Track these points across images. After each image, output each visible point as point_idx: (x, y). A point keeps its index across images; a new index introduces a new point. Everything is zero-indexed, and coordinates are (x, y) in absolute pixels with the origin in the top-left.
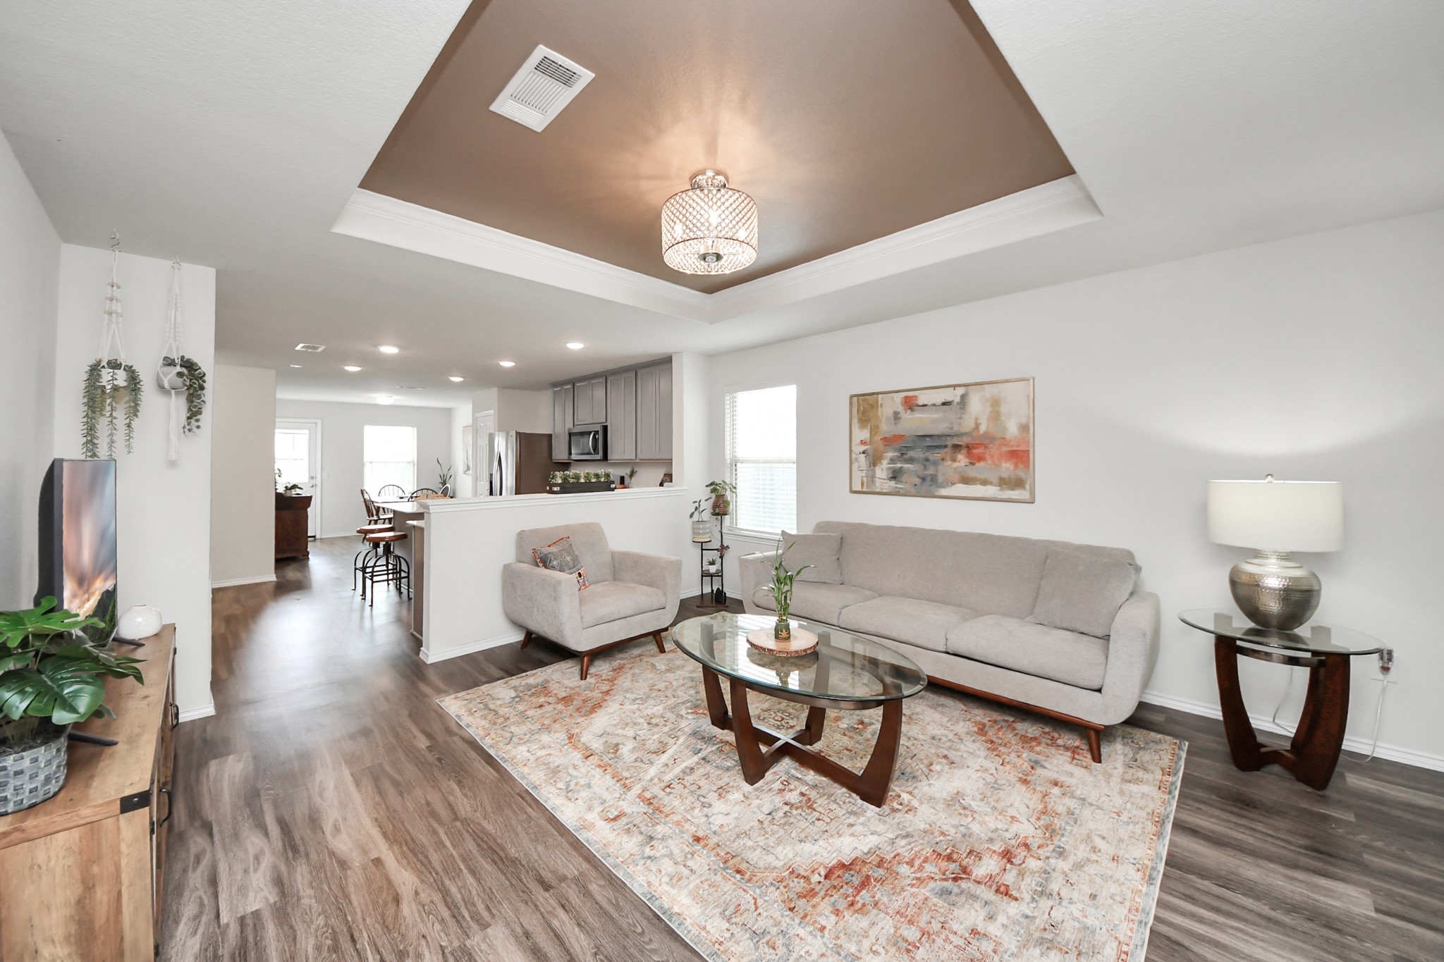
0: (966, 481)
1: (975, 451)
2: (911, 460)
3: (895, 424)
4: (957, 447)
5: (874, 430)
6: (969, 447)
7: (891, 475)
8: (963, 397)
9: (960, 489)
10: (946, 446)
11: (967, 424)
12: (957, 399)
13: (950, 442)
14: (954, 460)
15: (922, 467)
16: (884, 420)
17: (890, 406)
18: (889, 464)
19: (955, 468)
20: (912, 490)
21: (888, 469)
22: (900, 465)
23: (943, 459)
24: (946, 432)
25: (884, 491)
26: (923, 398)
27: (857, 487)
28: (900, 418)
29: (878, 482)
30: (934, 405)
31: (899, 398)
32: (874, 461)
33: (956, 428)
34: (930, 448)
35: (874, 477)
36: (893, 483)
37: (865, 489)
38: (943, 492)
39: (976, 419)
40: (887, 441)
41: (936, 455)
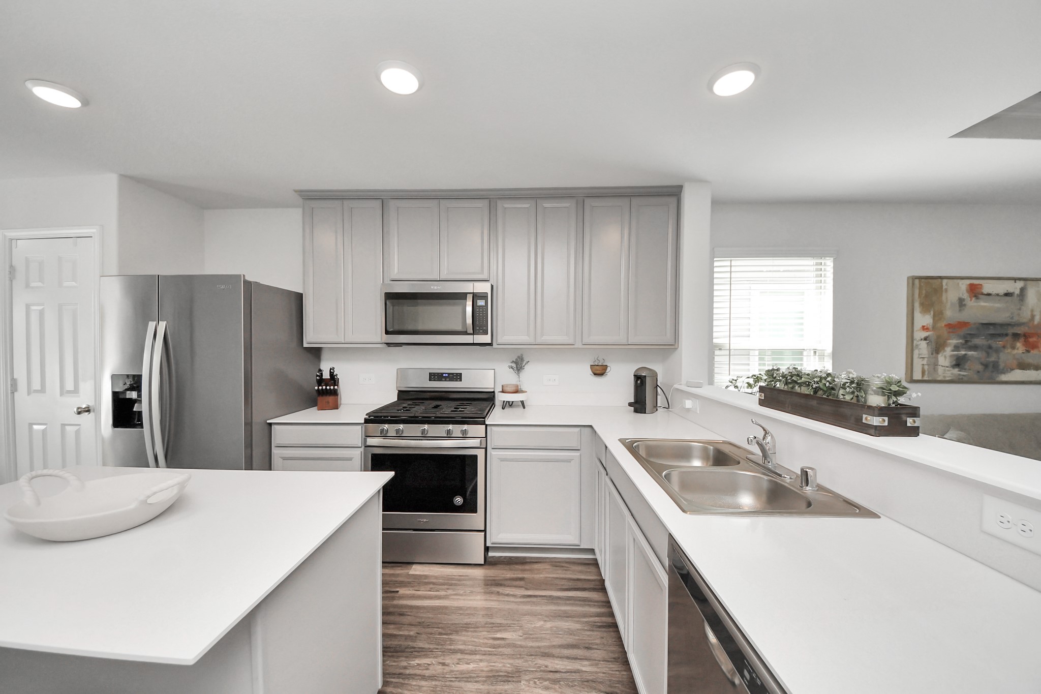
0: (1023, 366)
1: (1031, 340)
2: (975, 348)
3: (960, 310)
4: (1016, 336)
5: (938, 316)
6: (1026, 336)
7: (954, 363)
8: (1022, 290)
9: (1018, 375)
10: (1007, 335)
11: (1025, 315)
12: (1017, 292)
13: (1011, 331)
14: (1013, 348)
15: (984, 354)
16: (949, 305)
17: (954, 293)
18: (953, 351)
19: (1014, 355)
20: (975, 377)
21: (951, 356)
22: (963, 353)
23: (1004, 347)
24: (1008, 320)
25: (947, 379)
26: (988, 287)
27: (917, 376)
28: (965, 305)
29: (940, 370)
30: (998, 295)
31: (964, 285)
32: (937, 347)
33: (1016, 319)
34: (993, 336)
35: (936, 364)
36: (956, 371)
37: (926, 378)
38: (1004, 378)
39: (1032, 311)
40: (953, 328)
41: (999, 343)
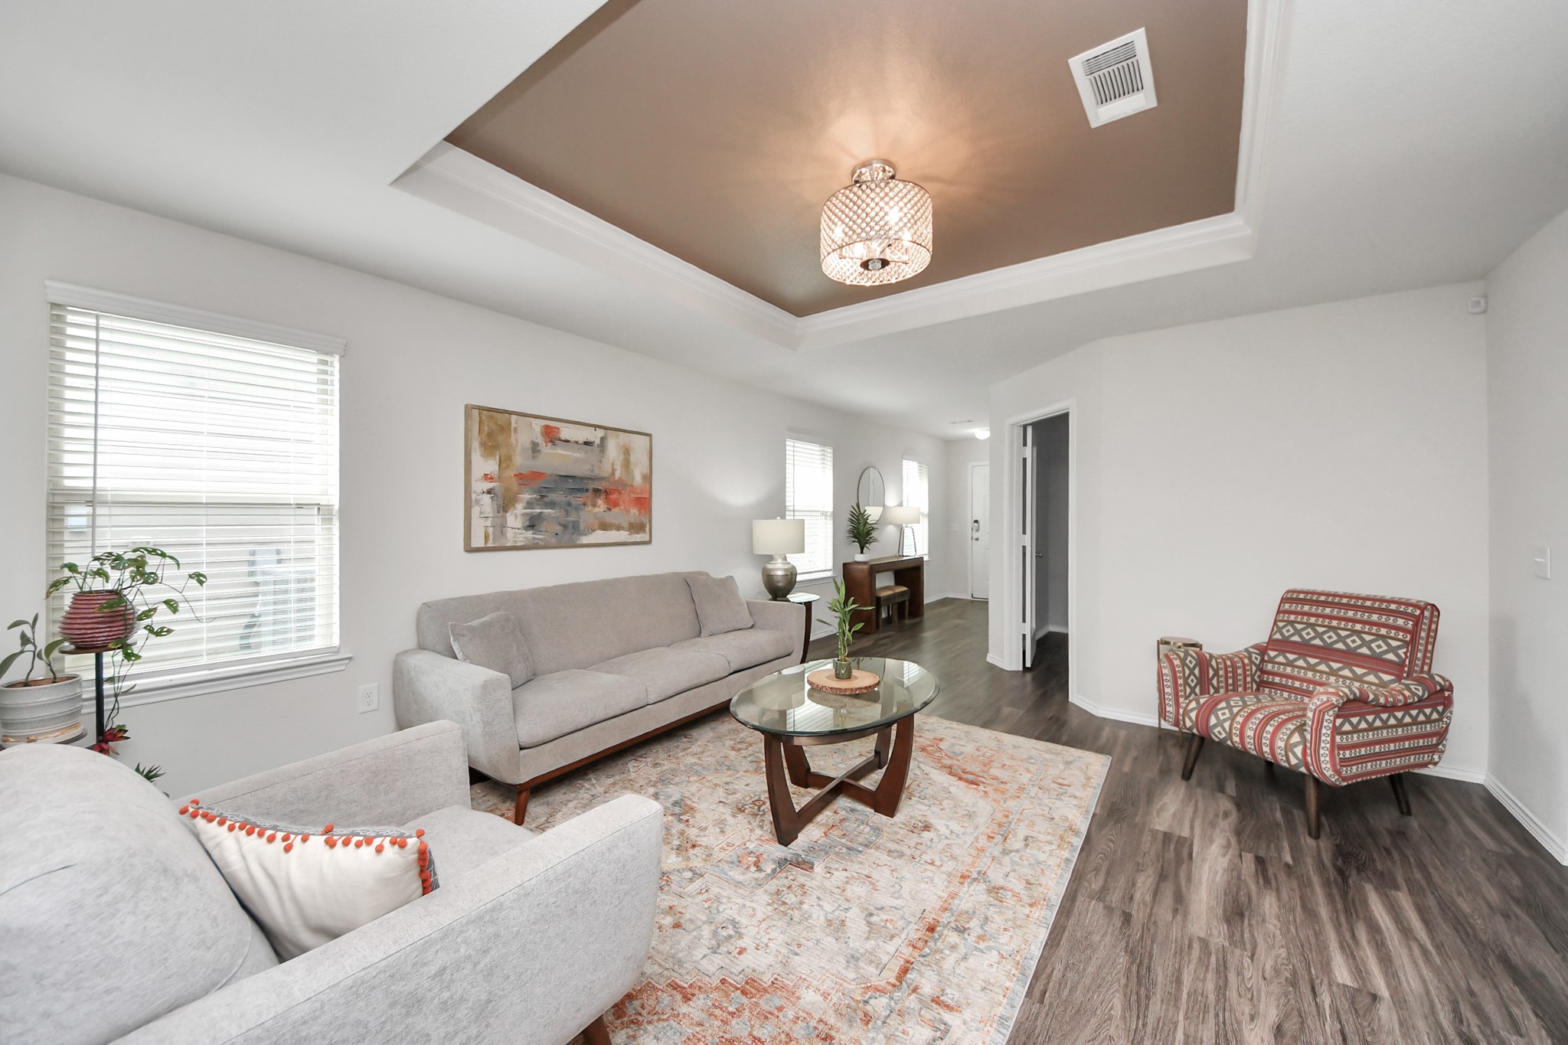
0: (605, 527)
1: (612, 496)
2: (552, 505)
3: (533, 457)
4: (597, 491)
5: (504, 462)
6: (607, 493)
7: (527, 523)
8: (603, 439)
9: (599, 536)
10: (587, 490)
11: (605, 470)
12: (598, 441)
13: (591, 486)
14: (594, 505)
15: (564, 513)
16: (519, 449)
17: (525, 435)
18: (525, 508)
19: (595, 514)
20: (553, 541)
21: (524, 515)
22: (538, 511)
23: (584, 504)
24: (587, 474)
25: (519, 544)
26: (566, 432)
27: (478, 541)
28: (539, 451)
29: (510, 533)
30: (577, 442)
31: (538, 425)
32: (504, 504)
33: (596, 472)
34: (573, 490)
35: (503, 526)
36: (529, 534)
37: (490, 544)
38: (585, 540)
39: (613, 464)
40: (526, 479)
41: (577, 500)
